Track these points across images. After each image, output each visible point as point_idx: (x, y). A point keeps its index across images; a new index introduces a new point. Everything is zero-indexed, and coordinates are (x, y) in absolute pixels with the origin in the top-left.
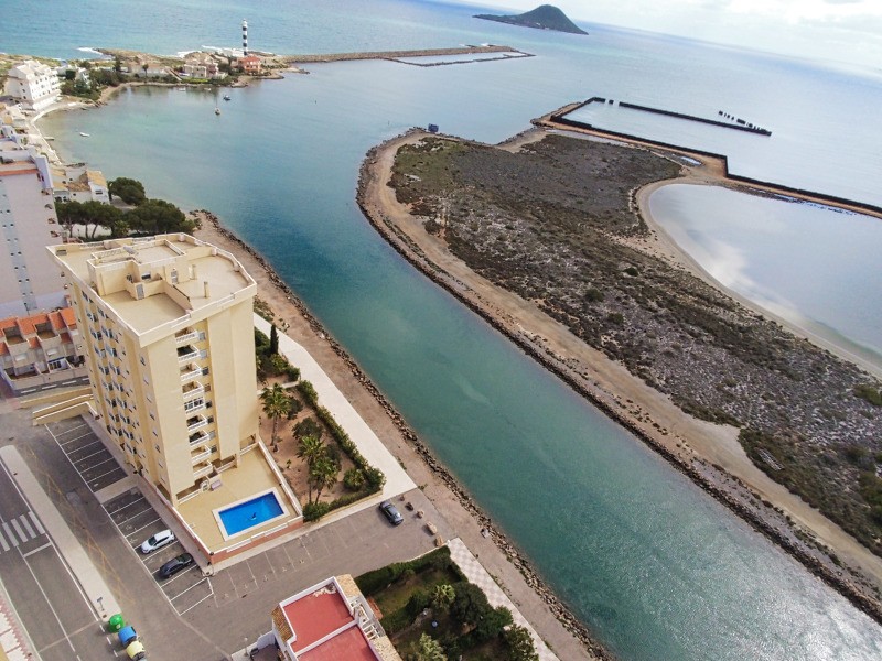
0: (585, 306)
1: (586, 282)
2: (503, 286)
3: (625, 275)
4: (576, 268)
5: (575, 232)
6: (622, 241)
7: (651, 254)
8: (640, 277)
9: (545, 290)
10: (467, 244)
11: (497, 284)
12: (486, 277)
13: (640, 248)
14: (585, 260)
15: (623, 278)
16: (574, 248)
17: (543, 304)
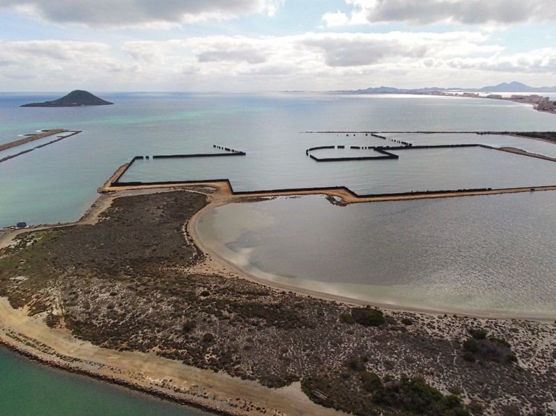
0: (186, 337)
1: (180, 316)
2: (126, 349)
3: (202, 298)
4: (170, 307)
5: (159, 277)
6: (191, 271)
7: (212, 273)
8: (211, 296)
9: (156, 337)
10: (85, 324)
11: (122, 350)
12: (110, 347)
13: (204, 271)
14: (174, 298)
15: (201, 301)
16: (163, 291)
17: (159, 350)
